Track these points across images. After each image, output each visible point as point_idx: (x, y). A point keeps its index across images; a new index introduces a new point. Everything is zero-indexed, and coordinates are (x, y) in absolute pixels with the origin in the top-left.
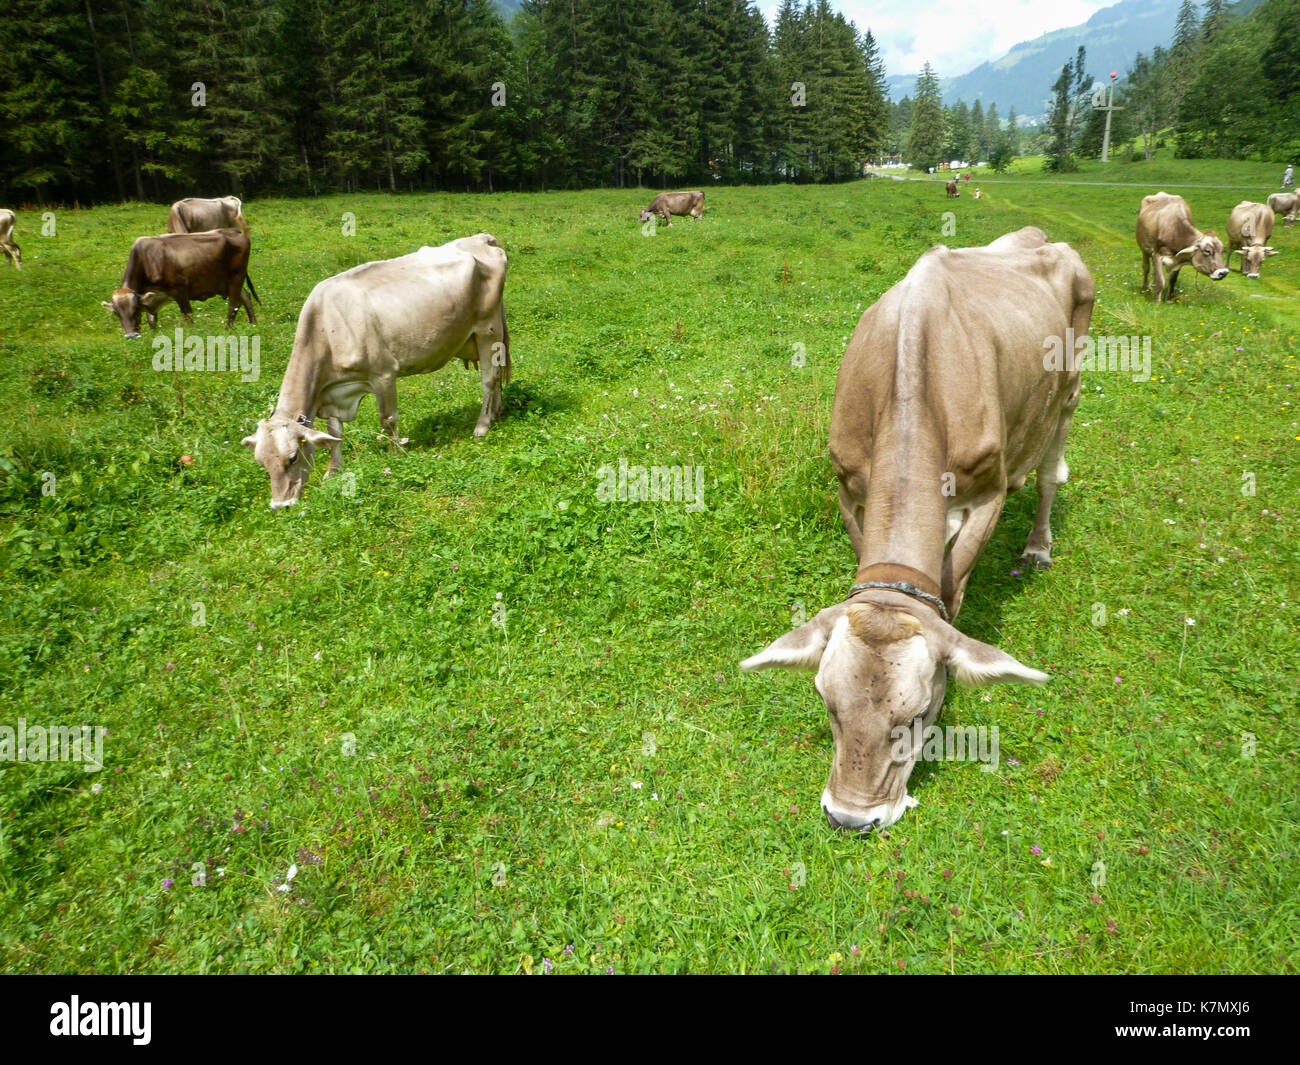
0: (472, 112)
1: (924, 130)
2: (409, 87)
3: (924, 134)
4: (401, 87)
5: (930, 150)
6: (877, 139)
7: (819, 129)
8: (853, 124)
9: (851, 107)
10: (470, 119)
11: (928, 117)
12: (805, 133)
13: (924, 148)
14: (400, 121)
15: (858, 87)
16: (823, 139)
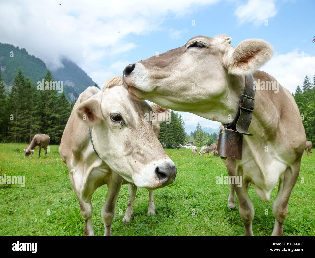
0: (58, 125)
1: (198, 138)
2: (38, 118)
3: (198, 139)
4: (36, 118)
5: (200, 142)
6: (183, 139)
7: (165, 136)
8: (176, 135)
9: (175, 131)
10: (57, 127)
11: (199, 135)
12: (162, 136)
13: (199, 142)
14: (34, 126)
15: (177, 127)
16: (166, 138)
